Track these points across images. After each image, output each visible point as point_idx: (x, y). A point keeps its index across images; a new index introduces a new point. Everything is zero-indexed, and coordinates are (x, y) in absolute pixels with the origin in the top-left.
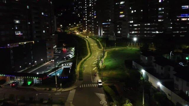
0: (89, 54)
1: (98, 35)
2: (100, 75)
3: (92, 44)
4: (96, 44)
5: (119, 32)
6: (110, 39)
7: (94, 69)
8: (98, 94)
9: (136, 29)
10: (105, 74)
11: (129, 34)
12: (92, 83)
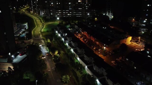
0: (36, 26)
1: (40, 14)
2: (42, 35)
3: (37, 21)
4: (39, 21)
5: (52, 14)
6: (47, 18)
7: (39, 33)
8: (41, 40)
9: (60, 13)
10: (44, 34)
11: (56, 15)
12: (39, 37)
